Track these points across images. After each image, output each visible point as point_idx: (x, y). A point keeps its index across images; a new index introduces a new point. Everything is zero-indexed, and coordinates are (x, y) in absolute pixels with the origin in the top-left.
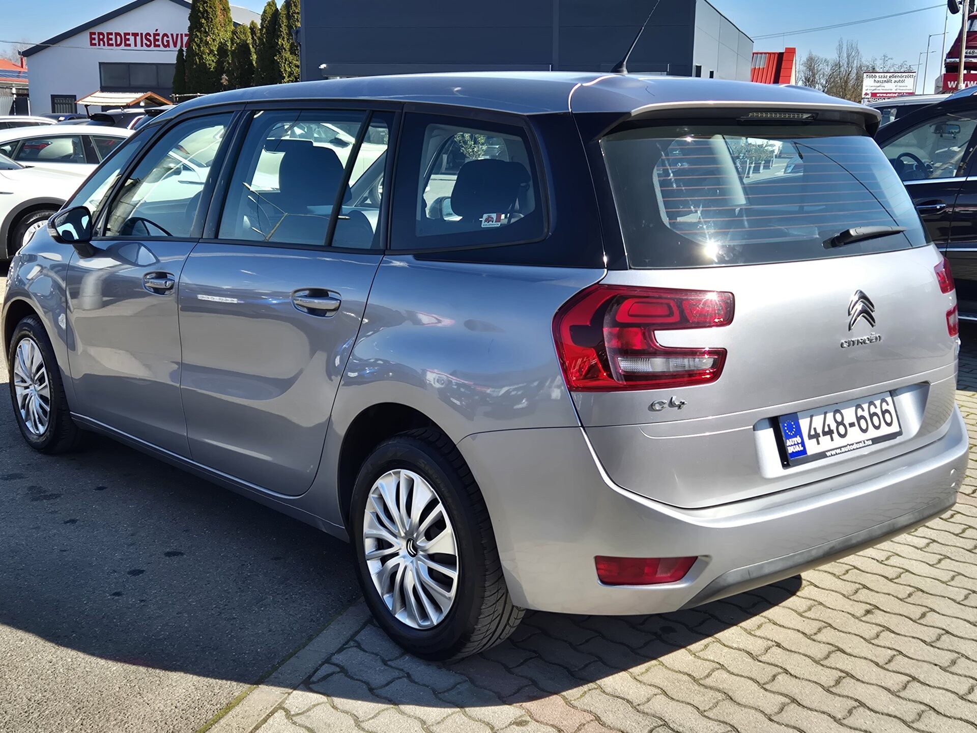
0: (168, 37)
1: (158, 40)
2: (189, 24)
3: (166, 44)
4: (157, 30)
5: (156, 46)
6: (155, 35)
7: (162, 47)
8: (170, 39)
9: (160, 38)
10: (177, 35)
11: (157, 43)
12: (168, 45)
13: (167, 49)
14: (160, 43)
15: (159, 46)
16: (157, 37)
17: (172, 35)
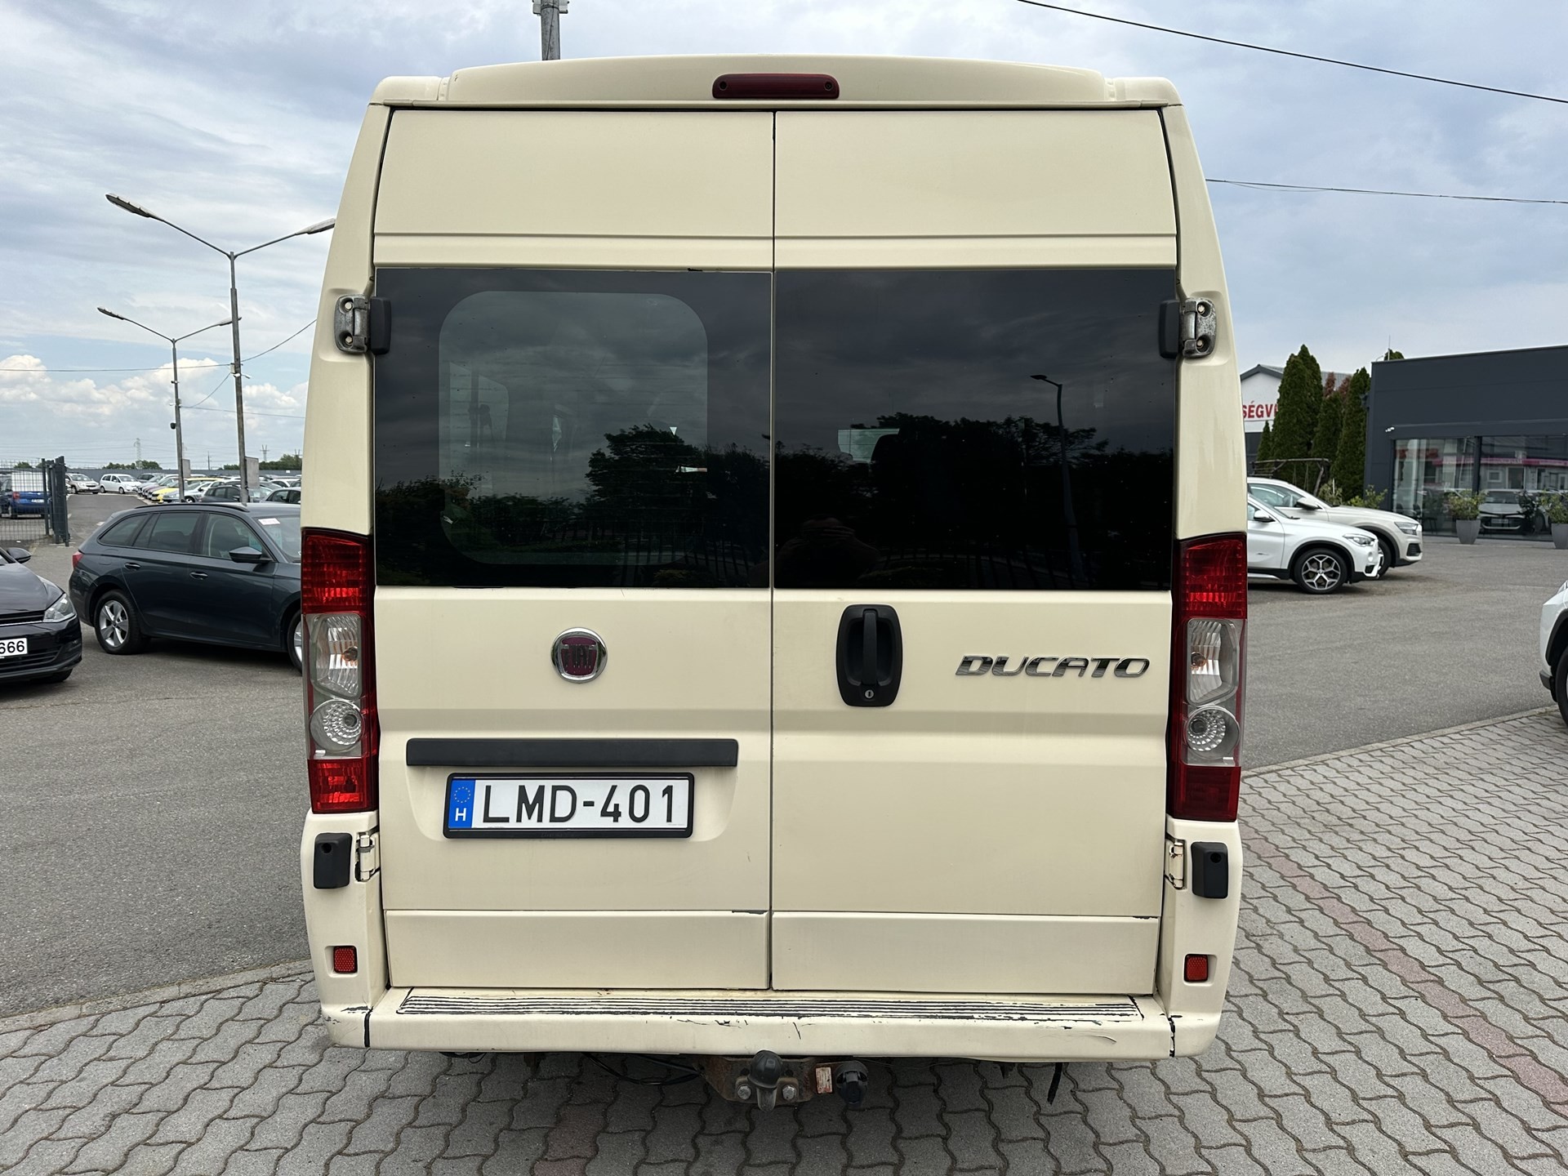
0: (1262, 408)
1: (1253, 411)
2: (1278, 396)
3: (1260, 414)
4: (1252, 402)
5: (1250, 416)
6: (1250, 407)
7: (1256, 418)
8: (1265, 410)
9: (1255, 409)
10: (1272, 406)
11: (1252, 414)
12: (1262, 416)
13: (1261, 419)
14: (1254, 414)
15: (1253, 416)
16: (1252, 409)
17: (1267, 406)
